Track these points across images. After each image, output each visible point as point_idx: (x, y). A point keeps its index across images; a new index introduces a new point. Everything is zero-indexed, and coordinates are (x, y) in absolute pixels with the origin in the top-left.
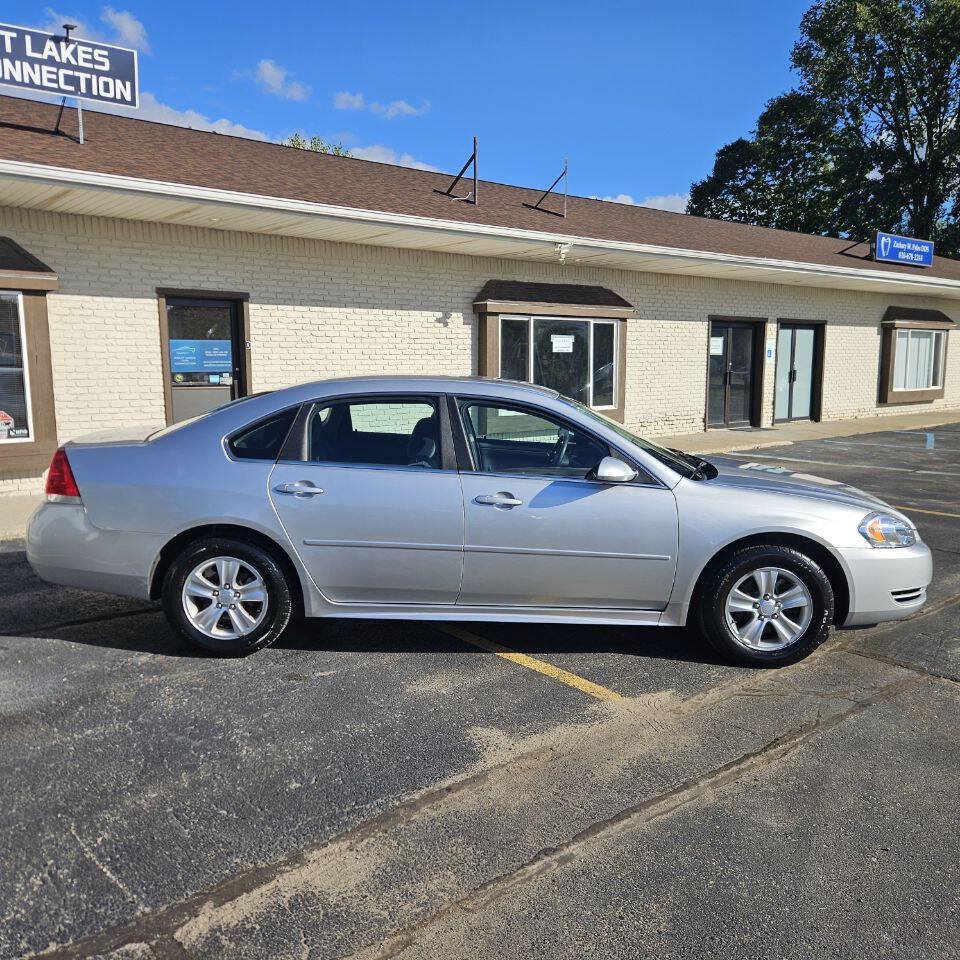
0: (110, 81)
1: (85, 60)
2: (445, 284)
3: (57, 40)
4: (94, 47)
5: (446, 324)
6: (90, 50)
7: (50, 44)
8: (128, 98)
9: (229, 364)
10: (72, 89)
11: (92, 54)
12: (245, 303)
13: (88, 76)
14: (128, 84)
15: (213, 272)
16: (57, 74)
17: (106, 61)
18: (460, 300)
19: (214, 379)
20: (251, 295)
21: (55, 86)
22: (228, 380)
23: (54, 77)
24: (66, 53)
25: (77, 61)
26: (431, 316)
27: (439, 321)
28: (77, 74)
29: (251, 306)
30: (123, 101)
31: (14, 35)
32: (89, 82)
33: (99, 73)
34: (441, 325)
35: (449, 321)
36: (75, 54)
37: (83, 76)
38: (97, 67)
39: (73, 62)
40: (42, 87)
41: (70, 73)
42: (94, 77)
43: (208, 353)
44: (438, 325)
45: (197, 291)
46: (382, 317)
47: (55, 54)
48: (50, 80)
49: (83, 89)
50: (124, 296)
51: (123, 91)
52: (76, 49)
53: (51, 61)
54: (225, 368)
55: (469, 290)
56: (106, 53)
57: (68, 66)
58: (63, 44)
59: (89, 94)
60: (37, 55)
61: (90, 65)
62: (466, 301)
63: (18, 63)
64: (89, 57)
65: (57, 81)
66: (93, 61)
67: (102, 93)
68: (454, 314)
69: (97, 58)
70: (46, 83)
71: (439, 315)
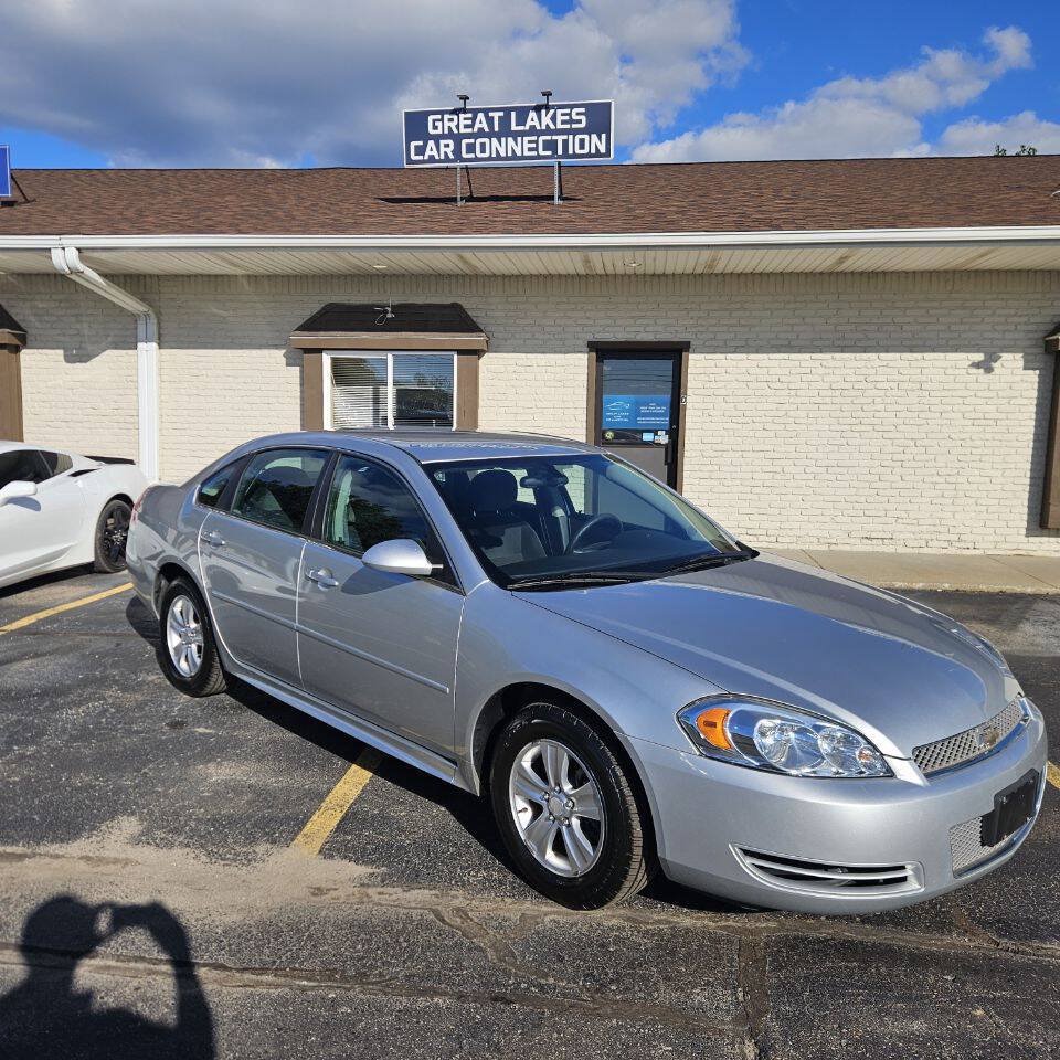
0: (586, 137)
1: (563, 122)
2: (994, 314)
3: (538, 109)
4: (572, 107)
5: (989, 370)
6: (568, 111)
7: (532, 114)
8: (603, 150)
9: (666, 421)
10: (549, 153)
11: (570, 114)
12: (684, 354)
13: (565, 137)
14: (604, 136)
15: (652, 322)
16: (536, 142)
17: (583, 118)
18: (1022, 335)
19: (647, 437)
20: (693, 343)
21: (534, 153)
22: (663, 438)
23: (534, 145)
24: (546, 119)
25: (555, 125)
26: (964, 359)
27: (977, 365)
28: (554, 137)
29: (691, 356)
30: (598, 154)
31: (502, 114)
32: (565, 143)
33: (575, 132)
34: (981, 371)
35: (994, 365)
36: (554, 119)
37: (560, 139)
38: (574, 126)
39: (552, 127)
40: (523, 158)
41: (549, 138)
42: (571, 137)
43: (643, 409)
44: (974, 371)
45: (629, 343)
46: (878, 363)
47: (536, 123)
48: (530, 149)
49: (560, 152)
50: (556, 352)
51: (598, 144)
52: (555, 114)
53: (533, 131)
54: (661, 425)
55: (1039, 320)
56: (583, 110)
57: (548, 131)
58: (543, 112)
59: (566, 154)
60: (521, 128)
61: (568, 126)
62: (1031, 335)
63: (503, 140)
64: (567, 118)
65: (536, 149)
66: (571, 121)
67: (578, 151)
68: (1005, 356)
69: (575, 117)
70: (526, 153)
71: (979, 357)
